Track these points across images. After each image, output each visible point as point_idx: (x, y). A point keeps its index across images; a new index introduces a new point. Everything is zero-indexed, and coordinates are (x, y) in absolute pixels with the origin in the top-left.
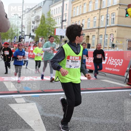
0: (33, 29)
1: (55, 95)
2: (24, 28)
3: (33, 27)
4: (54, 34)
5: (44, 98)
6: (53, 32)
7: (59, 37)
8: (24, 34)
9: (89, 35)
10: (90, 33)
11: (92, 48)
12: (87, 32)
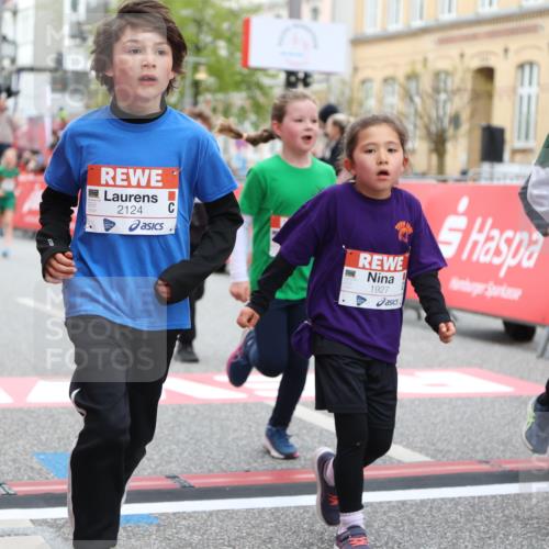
0: (79, 24)
1: (274, 511)
2: (15, 13)
3: (82, 8)
4: (231, 54)
5: (196, 538)
6: (229, 41)
7: (274, 76)
8: (13, 61)
9: (492, 62)
10: (496, 46)
11: (518, 157)
12: (474, 37)
